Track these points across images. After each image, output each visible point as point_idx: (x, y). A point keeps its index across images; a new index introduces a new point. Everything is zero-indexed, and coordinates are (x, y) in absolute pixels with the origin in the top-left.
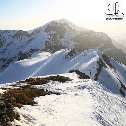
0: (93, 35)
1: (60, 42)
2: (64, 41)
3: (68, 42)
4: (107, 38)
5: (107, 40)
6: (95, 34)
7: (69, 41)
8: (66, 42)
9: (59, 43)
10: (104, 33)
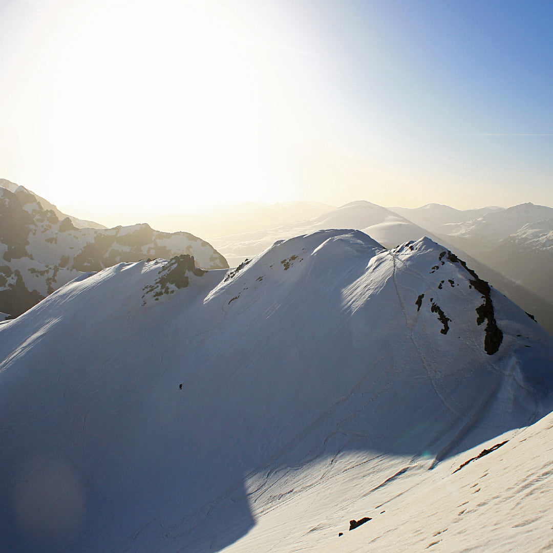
0: (152, 245)
1: (17, 273)
2: (33, 271)
3: (51, 273)
4: (212, 259)
5: (212, 263)
6: (160, 243)
7: (56, 269)
8: (42, 273)
9: (12, 280)
10: (196, 239)
